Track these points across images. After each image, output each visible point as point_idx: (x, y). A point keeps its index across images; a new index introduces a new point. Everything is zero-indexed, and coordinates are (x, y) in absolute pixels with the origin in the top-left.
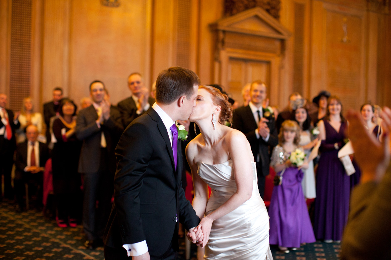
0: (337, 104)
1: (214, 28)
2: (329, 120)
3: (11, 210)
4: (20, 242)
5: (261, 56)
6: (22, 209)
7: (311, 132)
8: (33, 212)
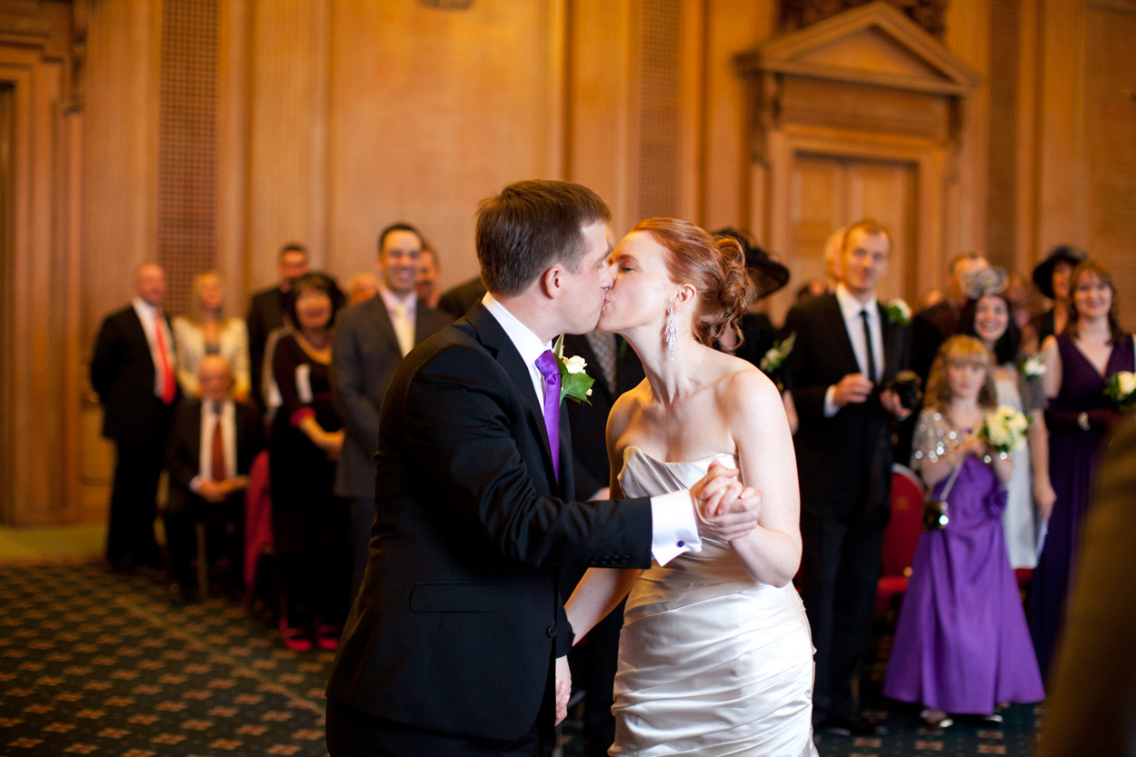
0: (1101, 287)
1: (748, 66)
2: (1077, 335)
3: (156, 599)
4: (173, 693)
5: (891, 147)
6: (188, 596)
7: (1020, 368)
8: (217, 604)
